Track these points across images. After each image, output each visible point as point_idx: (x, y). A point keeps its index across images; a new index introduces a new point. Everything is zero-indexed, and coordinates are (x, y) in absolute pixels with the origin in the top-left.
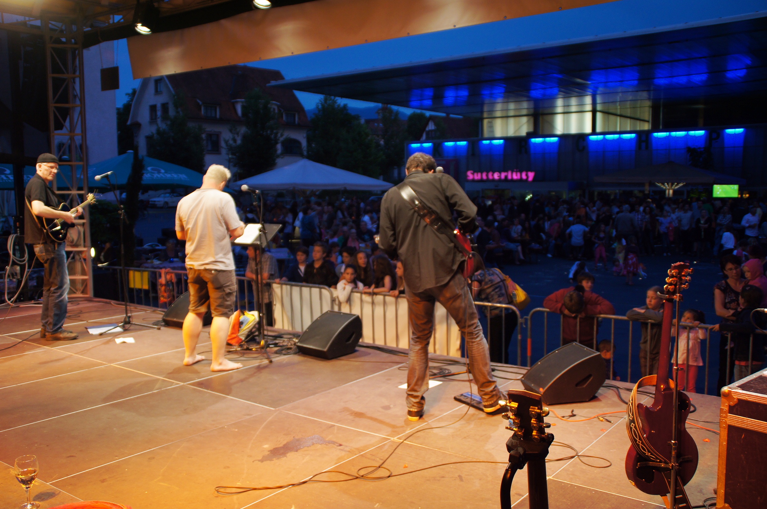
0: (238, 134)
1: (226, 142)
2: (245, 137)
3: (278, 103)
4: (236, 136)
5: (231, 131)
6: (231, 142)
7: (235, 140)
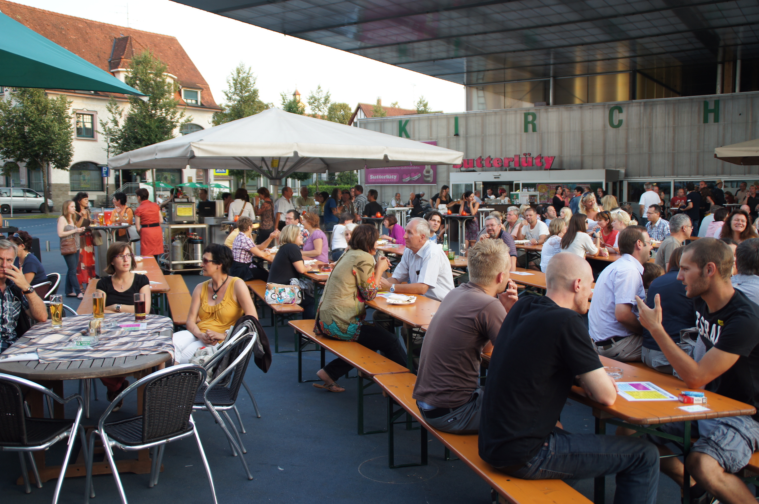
0: (120, 114)
1: (103, 125)
2: (131, 119)
3: (176, 77)
4: (118, 116)
5: (110, 111)
6: (111, 125)
7: (116, 122)
